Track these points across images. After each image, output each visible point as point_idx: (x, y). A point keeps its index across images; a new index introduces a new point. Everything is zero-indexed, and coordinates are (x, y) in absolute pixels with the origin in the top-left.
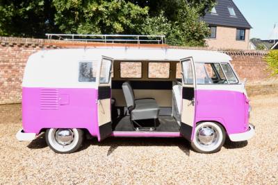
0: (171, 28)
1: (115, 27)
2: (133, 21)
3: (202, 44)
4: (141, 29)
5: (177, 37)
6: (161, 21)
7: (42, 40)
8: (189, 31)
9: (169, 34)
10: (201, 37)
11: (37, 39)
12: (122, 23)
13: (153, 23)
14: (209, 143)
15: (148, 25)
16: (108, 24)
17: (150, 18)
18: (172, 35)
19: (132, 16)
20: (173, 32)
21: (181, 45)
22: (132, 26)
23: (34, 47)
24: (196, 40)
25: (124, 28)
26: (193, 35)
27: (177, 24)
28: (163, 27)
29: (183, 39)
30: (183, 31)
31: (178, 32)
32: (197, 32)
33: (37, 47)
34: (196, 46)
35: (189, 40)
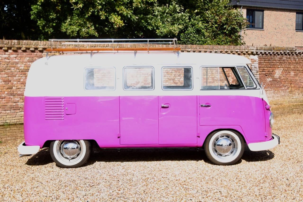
0: (190, 19)
1: (113, 21)
2: (136, 11)
3: (236, 41)
4: (146, 21)
5: (198, 31)
6: (175, 11)
7: (16, 41)
8: (216, 23)
9: (186, 28)
10: (233, 31)
11: (10, 41)
12: (122, 15)
13: (164, 13)
14: (227, 154)
15: (157, 16)
16: (103, 17)
17: (160, 6)
18: (190, 29)
19: (134, 5)
20: (193, 25)
21: (204, 43)
22: (135, 18)
23: (6, 51)
24: (226, 34)
25: (124, 22)
26: (221, 27)
27: (197, 14)
28: (178, 19)
29: (206, 34)
30: (208, 22)
31: (200, 24)
32: (226, 24)
33: (10, 51)
34: (227, 43)
35: (215, 36)
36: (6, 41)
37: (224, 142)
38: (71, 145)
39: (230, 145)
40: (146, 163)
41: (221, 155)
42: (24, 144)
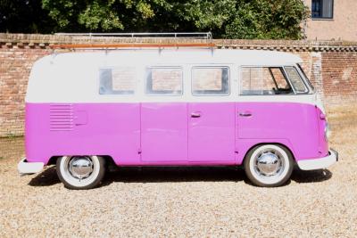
0: (237, 7)
1: (141, 10)
3: (294, 35)
4: (183, 11)
5: (248, 23)
7: (22, 35)
8: (270, 12)
9: (232, 18)
10: (292, 22)
11: (15, 35)
12: (151, 3)
14: (271, 174)
15: (196, 4)
16: (129, 6)
18: (237, 20)
20: (241, 15)
21: (255, 37)
22: (169, 7)
23: (10, 47)
24: (283, 27)
26: (276, 17)
28: (222, 7)
29: (258, 26)
30: (259, 11)
31: (250, 14)
32: (283, 13)
33: (14, 47)
34: (282, 37)
35: (269, 28)
36: (10, 35)
37: (269, 159)
38: (81, 162)
39: (276, 162)
40: (173, 184)
41: (264, 175)
42: (25, 161)
